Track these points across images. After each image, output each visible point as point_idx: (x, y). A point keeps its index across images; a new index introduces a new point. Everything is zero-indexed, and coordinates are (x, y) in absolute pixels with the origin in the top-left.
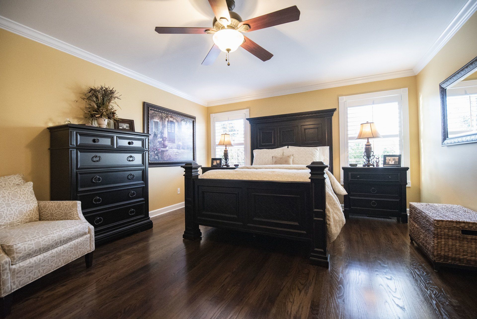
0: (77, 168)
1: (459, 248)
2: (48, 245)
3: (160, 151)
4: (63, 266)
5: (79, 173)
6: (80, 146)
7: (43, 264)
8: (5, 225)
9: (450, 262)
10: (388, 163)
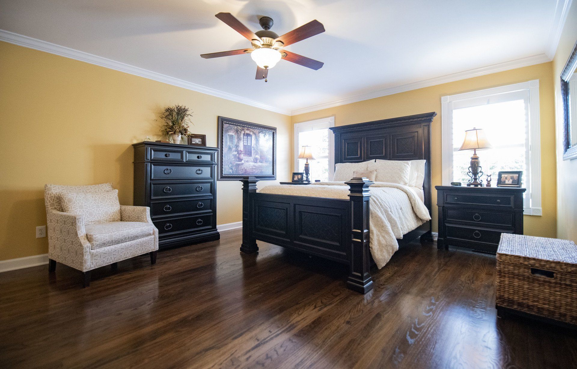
0: (151, 179)
1: (527, 292)
2: (118, 239)
3: (235, 164)
4: (130, 258)
5: (153, 184)
6: (153, 160)
7: (114, 253)
8: (94, 222)
9: (516, 308)
10: (503, 182)
